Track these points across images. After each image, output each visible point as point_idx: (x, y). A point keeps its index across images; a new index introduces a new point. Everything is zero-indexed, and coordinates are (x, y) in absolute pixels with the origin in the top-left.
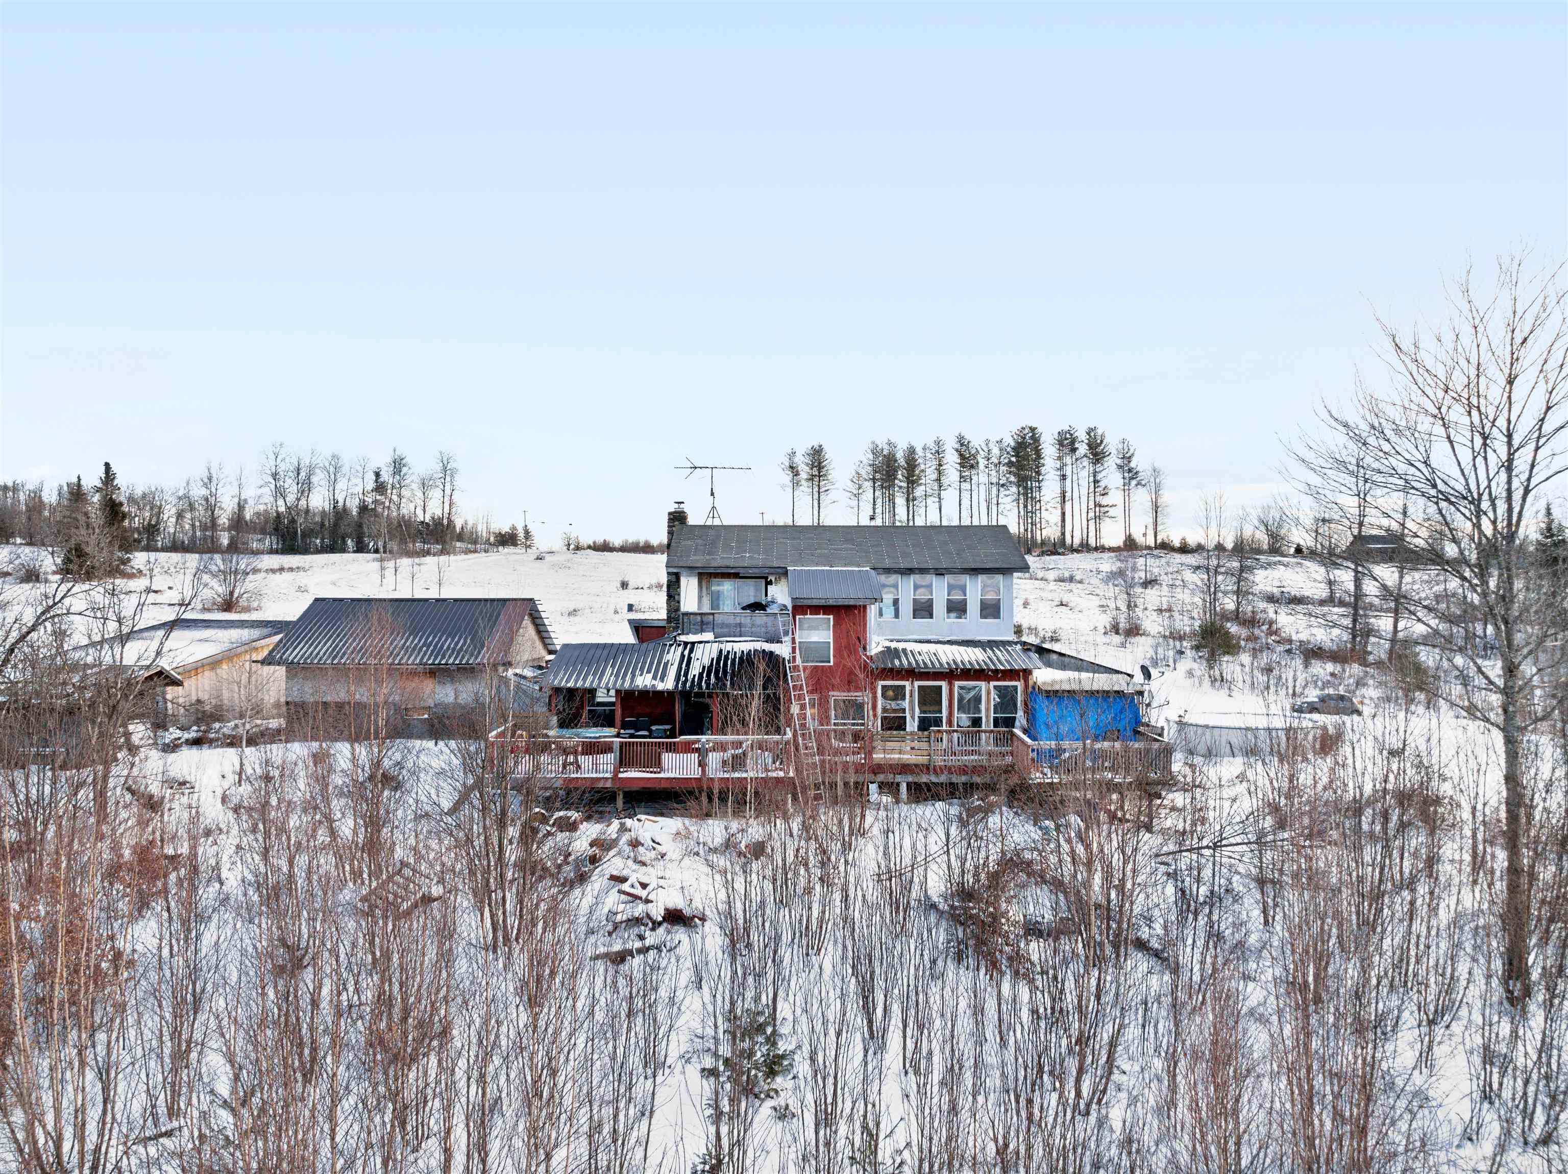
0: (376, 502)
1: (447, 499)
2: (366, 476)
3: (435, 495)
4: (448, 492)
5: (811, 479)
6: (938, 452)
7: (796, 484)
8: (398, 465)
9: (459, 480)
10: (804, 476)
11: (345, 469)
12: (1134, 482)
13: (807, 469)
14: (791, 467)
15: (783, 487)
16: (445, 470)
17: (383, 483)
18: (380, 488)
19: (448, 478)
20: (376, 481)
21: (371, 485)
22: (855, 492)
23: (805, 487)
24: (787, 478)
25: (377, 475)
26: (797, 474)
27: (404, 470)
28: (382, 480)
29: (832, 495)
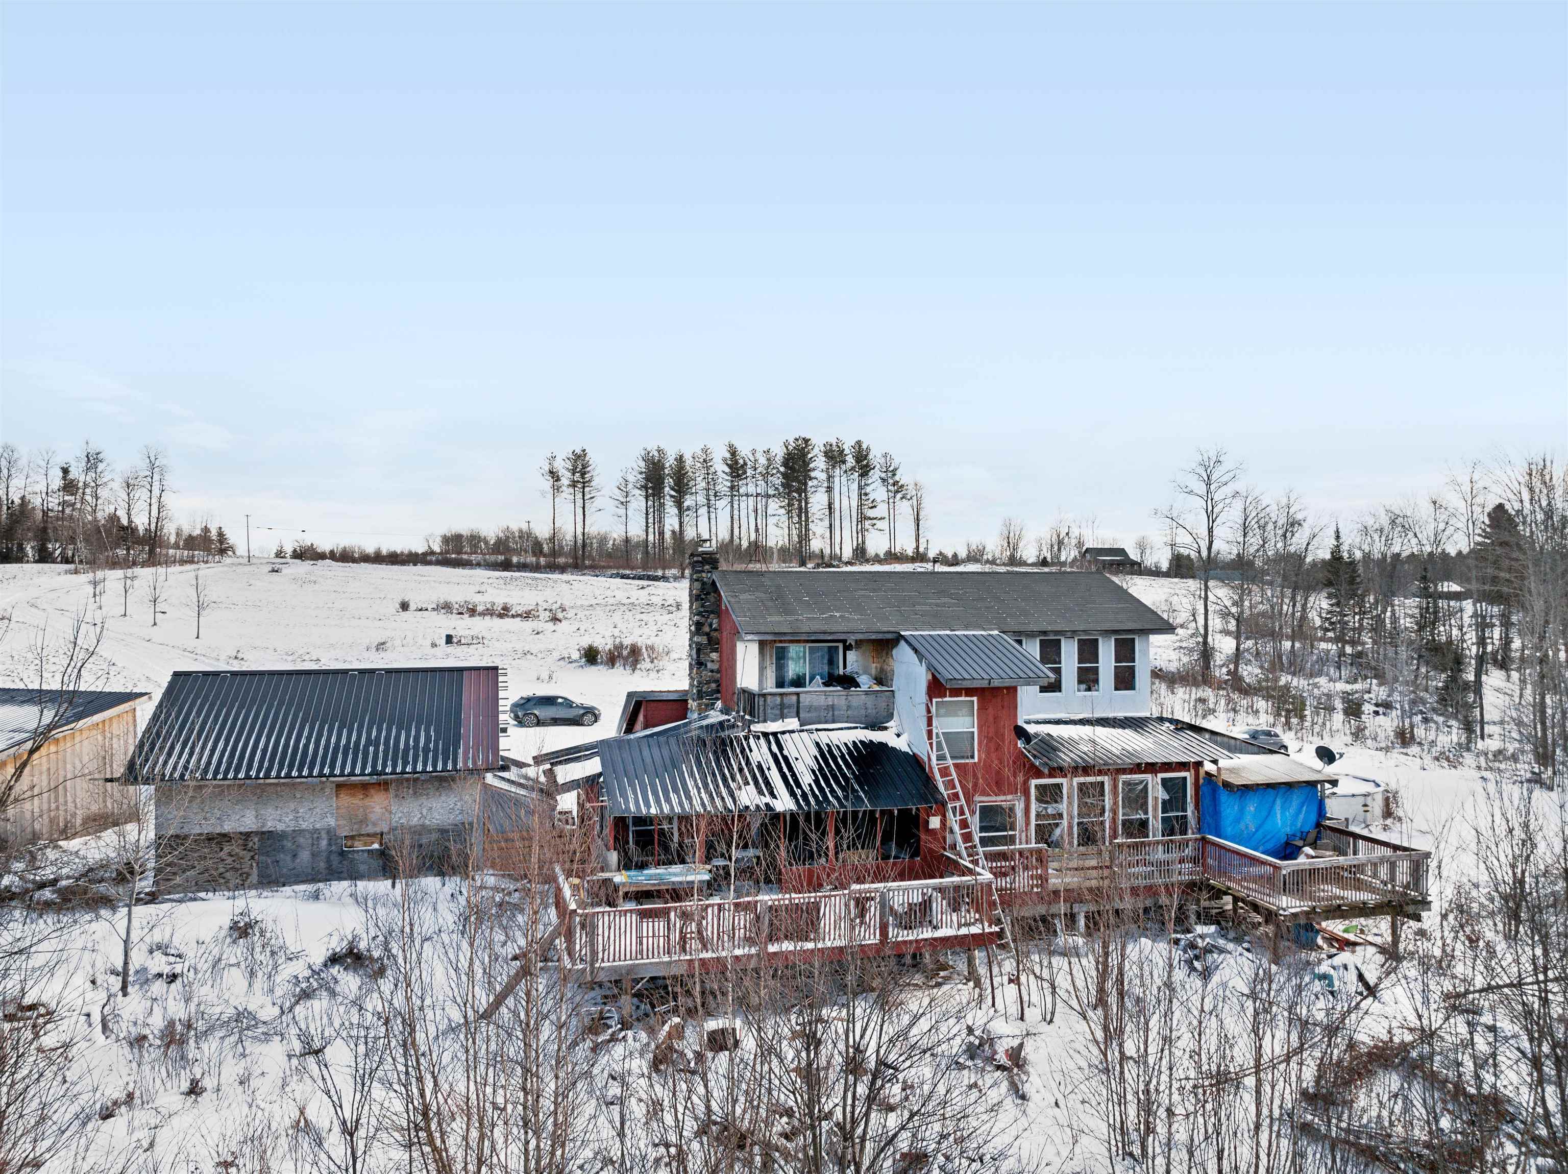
0: (64, 504)
1: (154, 501)
2: (50, 473)
3: (141, 494)
4: (156, 492)
5: (574, 484)
6: (705, 461)
7: (556, 489)
8: (93, 461)
9: (170, 481)
10: (565, 481)
11: (23, 463)
12: (899, 496)
13: (569, 475)
14: (551, 472)
15: (543, 494)
16: (152, 467)
17: (72, 481)
18: (69, 486)
19: (156, 477)
20: (64, 478)
21: (57, 482)
22: (624, 500)
23: (567, 492)
24: (548, 483)
25: (65, 471)
26: (558, 480)
27: (101, 467)
28: (71, 476)
29: (598, 503)
